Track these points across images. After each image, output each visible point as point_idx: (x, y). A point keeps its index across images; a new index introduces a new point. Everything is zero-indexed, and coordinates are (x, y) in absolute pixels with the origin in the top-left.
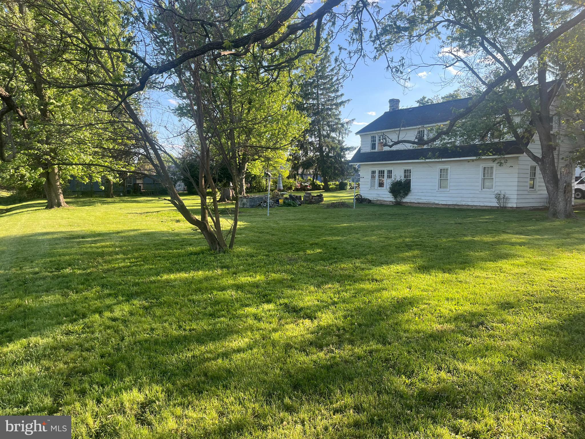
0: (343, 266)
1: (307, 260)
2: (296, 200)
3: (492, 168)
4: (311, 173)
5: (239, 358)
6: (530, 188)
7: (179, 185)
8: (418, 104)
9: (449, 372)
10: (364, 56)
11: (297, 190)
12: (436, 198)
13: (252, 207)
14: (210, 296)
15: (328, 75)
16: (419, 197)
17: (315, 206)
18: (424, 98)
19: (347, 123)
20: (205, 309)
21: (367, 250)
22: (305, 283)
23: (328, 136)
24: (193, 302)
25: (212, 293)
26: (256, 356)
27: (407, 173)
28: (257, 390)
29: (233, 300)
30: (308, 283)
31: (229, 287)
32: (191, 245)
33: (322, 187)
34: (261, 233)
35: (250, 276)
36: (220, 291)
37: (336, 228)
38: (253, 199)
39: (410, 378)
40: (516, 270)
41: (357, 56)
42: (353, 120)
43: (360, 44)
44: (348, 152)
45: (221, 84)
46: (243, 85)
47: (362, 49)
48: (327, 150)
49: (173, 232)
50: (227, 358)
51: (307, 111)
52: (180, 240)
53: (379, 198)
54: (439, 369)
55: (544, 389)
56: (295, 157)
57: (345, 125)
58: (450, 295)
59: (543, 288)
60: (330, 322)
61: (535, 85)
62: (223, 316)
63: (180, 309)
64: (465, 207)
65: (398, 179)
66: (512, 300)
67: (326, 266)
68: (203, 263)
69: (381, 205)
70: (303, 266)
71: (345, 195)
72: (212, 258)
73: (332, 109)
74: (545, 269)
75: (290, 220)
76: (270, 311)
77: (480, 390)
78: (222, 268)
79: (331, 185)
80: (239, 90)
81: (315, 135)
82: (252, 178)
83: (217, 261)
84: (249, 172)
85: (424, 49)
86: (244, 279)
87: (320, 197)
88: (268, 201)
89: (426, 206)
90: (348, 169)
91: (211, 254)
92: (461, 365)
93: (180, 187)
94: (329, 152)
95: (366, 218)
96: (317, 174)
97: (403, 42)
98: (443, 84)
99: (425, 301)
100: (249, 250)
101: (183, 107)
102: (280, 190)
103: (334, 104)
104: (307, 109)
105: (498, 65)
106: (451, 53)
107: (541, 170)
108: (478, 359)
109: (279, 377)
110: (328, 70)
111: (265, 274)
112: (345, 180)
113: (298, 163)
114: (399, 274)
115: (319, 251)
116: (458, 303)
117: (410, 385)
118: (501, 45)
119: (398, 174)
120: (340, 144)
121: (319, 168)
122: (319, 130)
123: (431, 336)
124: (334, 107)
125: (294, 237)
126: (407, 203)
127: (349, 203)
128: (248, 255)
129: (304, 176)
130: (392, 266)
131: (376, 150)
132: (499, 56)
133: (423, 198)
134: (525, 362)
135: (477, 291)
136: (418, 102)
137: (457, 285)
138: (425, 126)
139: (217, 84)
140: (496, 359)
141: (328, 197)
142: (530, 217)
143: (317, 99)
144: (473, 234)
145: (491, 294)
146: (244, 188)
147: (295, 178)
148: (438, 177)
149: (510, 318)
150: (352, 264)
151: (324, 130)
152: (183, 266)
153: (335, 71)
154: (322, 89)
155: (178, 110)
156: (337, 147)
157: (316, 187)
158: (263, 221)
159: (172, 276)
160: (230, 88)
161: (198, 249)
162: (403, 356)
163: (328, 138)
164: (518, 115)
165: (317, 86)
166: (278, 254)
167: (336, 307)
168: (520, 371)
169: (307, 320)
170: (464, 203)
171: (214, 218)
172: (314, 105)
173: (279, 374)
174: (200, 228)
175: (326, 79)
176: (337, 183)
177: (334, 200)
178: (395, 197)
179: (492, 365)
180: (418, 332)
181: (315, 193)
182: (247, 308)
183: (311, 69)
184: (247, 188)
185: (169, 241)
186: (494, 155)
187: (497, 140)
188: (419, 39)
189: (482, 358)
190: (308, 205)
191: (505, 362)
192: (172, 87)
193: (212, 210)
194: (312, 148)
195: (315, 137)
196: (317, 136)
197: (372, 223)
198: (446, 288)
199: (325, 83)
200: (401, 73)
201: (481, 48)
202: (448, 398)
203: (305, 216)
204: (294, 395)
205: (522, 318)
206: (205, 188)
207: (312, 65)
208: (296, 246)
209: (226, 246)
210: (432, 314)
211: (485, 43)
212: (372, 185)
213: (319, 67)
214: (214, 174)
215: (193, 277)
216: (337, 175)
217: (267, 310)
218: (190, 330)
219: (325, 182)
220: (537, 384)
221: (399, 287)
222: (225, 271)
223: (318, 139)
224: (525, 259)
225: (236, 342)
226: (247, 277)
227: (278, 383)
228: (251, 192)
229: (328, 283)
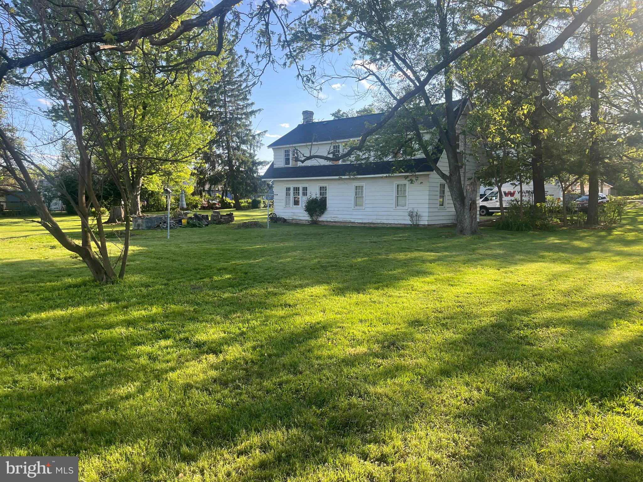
0: (254, 291)
1: (213, 288)
2: (202, 220)
3: (405, 185)
4: (220, 189)
5: (128, 406)
6: (440, 205)
7: (56, 204)
8: (333, 117)
9: (360, 396)
10: (273, 62)
11: (203, 208)
12: (352, 217)
13: (149, 228)
14: (93, 336)
15: (236, 81)
16: (336, 216)
17: (225, 226)
18: (339, 111)
19: (259, 135)
20: (86, 351)
21: (281, 273)
22: (210, 314)
23: (238, 148)
24: (71, 344)
25: (96, 332)
26: (149, 401)
27: (323, 190)
28: (149, 442)
29: (122, 339)
30: (213, 314)
31: (117, 324)
32: (69, 275)
33: (232, 205)
34: (159, 259)
35: (145, 309)
36: (106, 329)
37: (247, 251)
38: (150, 219)
39: (321, 408)
40: (426, 287)
41: (265, 61)
42: (265, 132)
43: (268, 48)
44: (261, 166)
45: (108, 84)
46: (135, 87)
47: (270, 54)
48: (237, 164)
49: (46, 261)
50: (112, 407)
51: (213, 120)
52: (56, 270)
53: (295, 217)
54: (350, 395)
55: (449, 404)
56: (200, 171)
57: (257, 137)
58: (364, 316)
59: (450, 304)
60: (237, 355)
61: (443, 104)
62: (109, 358)
63: (53, 354)
64: (380, 225)
65: (314, 197)
66: (422, 317)
67: (235, 293)
68: (86, 296)
69: (296, 224)
70: (209, 295)
71: (258, 214)
72: (98, 290)
73: (242, 118)
74: (452, 285)
75: (195, 243)
76: (167, 348)
77: (389, 411)
78: (110, 301)
79: (242, 203)
80: (130, 92)
81: (223, 146)
82: (149, 195)
83: (104, 293)
84: (146, 188)
85: (337, 60)
86: (136, 313)
87: (231, 216)
88: (168, 222)
89: (342, 225)
90: (261, 185)
91: (96, 286)
92: (372, 388)
93: (57, 206)
94: (239, 166)
95: (280, 239)
96: (227, 191)
97: (316, 51)
98: (356, 97)
99: (339, 325)
100: (145, 278)
101: (59, 109)
102: (182, 209)
103: (244, 114)
104: (213, 118)
105: (408, 81)
106: (363, 65)
107: (449, 187)
108: (388, 380)
109: (176, 423)
110: (236, 75)
111: (163, 305)
112: (259, 197)
113: (204, 177)
114: (313, 297)
115: (228, 276)
116: (371, 324)
117: (320, 415)
118: (410, 62)
119: (314, 192)
120: (251, 158)
121: (228, 184)
122: (228, 141)
123: (343, 361)
124: (244, 116)
125: (198, 262)
126: (324, 221)
127: (263, 222)
128: (142, 285)
129: (211, 192)
130: (306, 289)
131: (290, 165)
132: (409, 73)
133: (339, 216)
134: (432, 379)
135: (390, 310)
136: (333, 115)
137: (371, 306)
138: (337, 141)
139: (103, 83)
140: (404, 379)
141: (239, 217)
142: (440, 234)
143: (224, 106)
144: (387, 252)
145: (403, 313)
146: (140, 206)
147: (201, 194)
148: (353, 194)
149: (419, 336)
150: (264, 289)
151: (233, 142)
152: (59, 301)
153: (244, 77)
154: (229, 96)
155: (52, 113)
156: (248, 161)
157: (225, 205)
158: (162, 245)
159: (43, 315)
160: (119, 89)
161: (79, 280)
162: (314, 385)
163: (238, 151)
164: (427, 133)
165: (224, 93)
166: (180, 282)
167: (244, 338)
168: (427, 388)
169: (211, 355)
170: (379, 221)
171: (99, 243)
172: (221, 113)
173: (176, 419)
174: (81, 256)
175: (234, 85)
176: (250, 200)
177: (246, 220)
178: (311, 215)
179: (401, 386)
180: (330, 357)
181: (224, 212)
182: (140, 347)
183: (216, 73)
184: (143, 207)
185: (41, 272)
186: (406, 172)
187: (409, 157)
188: (331, 49)
189: (392, 378)
190: (217, 226)
191: (413, 381)
192: (42, 83)
193: (96, 233)
194: (220, 162)
195: (223, 150)
196: (226, 148)
197: (287, 244)
198: (360, 309)
199: (233, 90)
200: (313, 83)
201: (392, 63)
202: (357, 424)
203: (212, 238)
204: (193, 441)
205: (430, 335)
206: (87, 206)
207: (218, 68)
208: (201, 272)
209: (115, 275)
210: (346, 337)
211: (396, 58)
212: (287, 203)
213: (226, 71)
214: (97, 190)
215: (71, 314)
216: (250, 192)
217: (164, 348)
218: (66, 379)
219: (236, 199)
220: (442, 400)
221: (313, 311)
222: (113, 304)
223: (226, 151)
224: (435, 276)
225: (125, 388)
226: (141, 310)
227: (175, 431)
228: (148, 211)
229: (236, 311)
